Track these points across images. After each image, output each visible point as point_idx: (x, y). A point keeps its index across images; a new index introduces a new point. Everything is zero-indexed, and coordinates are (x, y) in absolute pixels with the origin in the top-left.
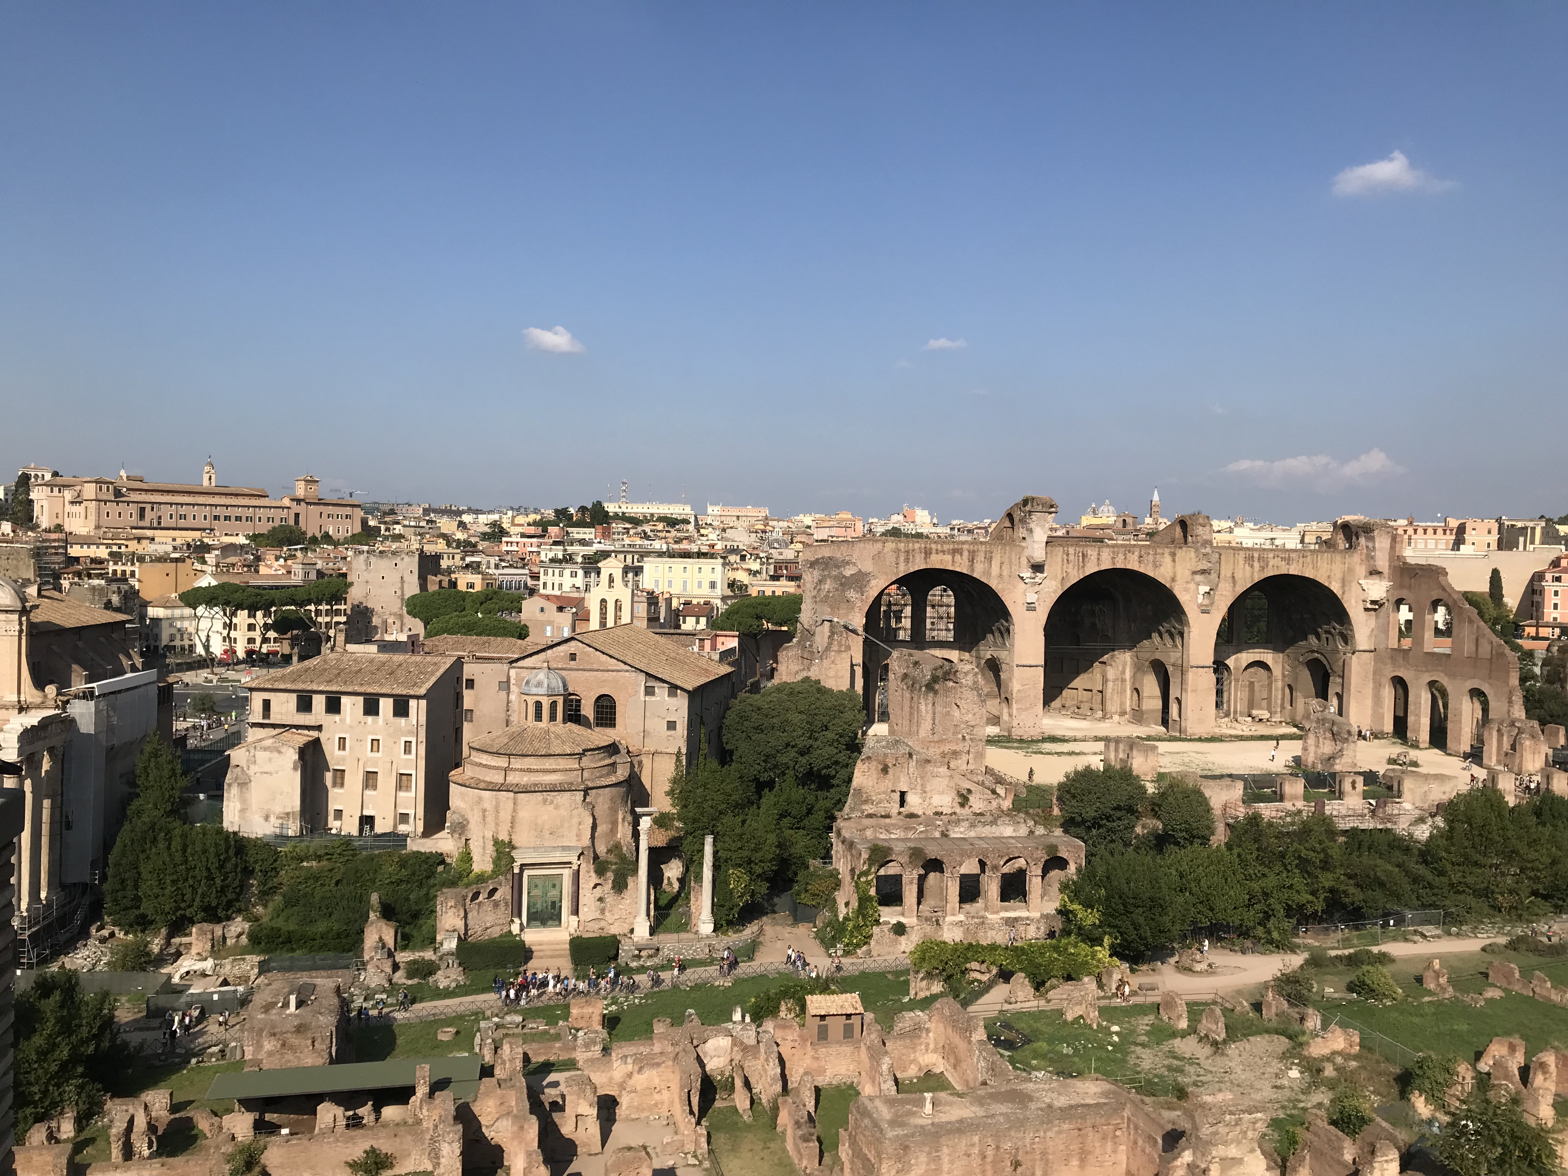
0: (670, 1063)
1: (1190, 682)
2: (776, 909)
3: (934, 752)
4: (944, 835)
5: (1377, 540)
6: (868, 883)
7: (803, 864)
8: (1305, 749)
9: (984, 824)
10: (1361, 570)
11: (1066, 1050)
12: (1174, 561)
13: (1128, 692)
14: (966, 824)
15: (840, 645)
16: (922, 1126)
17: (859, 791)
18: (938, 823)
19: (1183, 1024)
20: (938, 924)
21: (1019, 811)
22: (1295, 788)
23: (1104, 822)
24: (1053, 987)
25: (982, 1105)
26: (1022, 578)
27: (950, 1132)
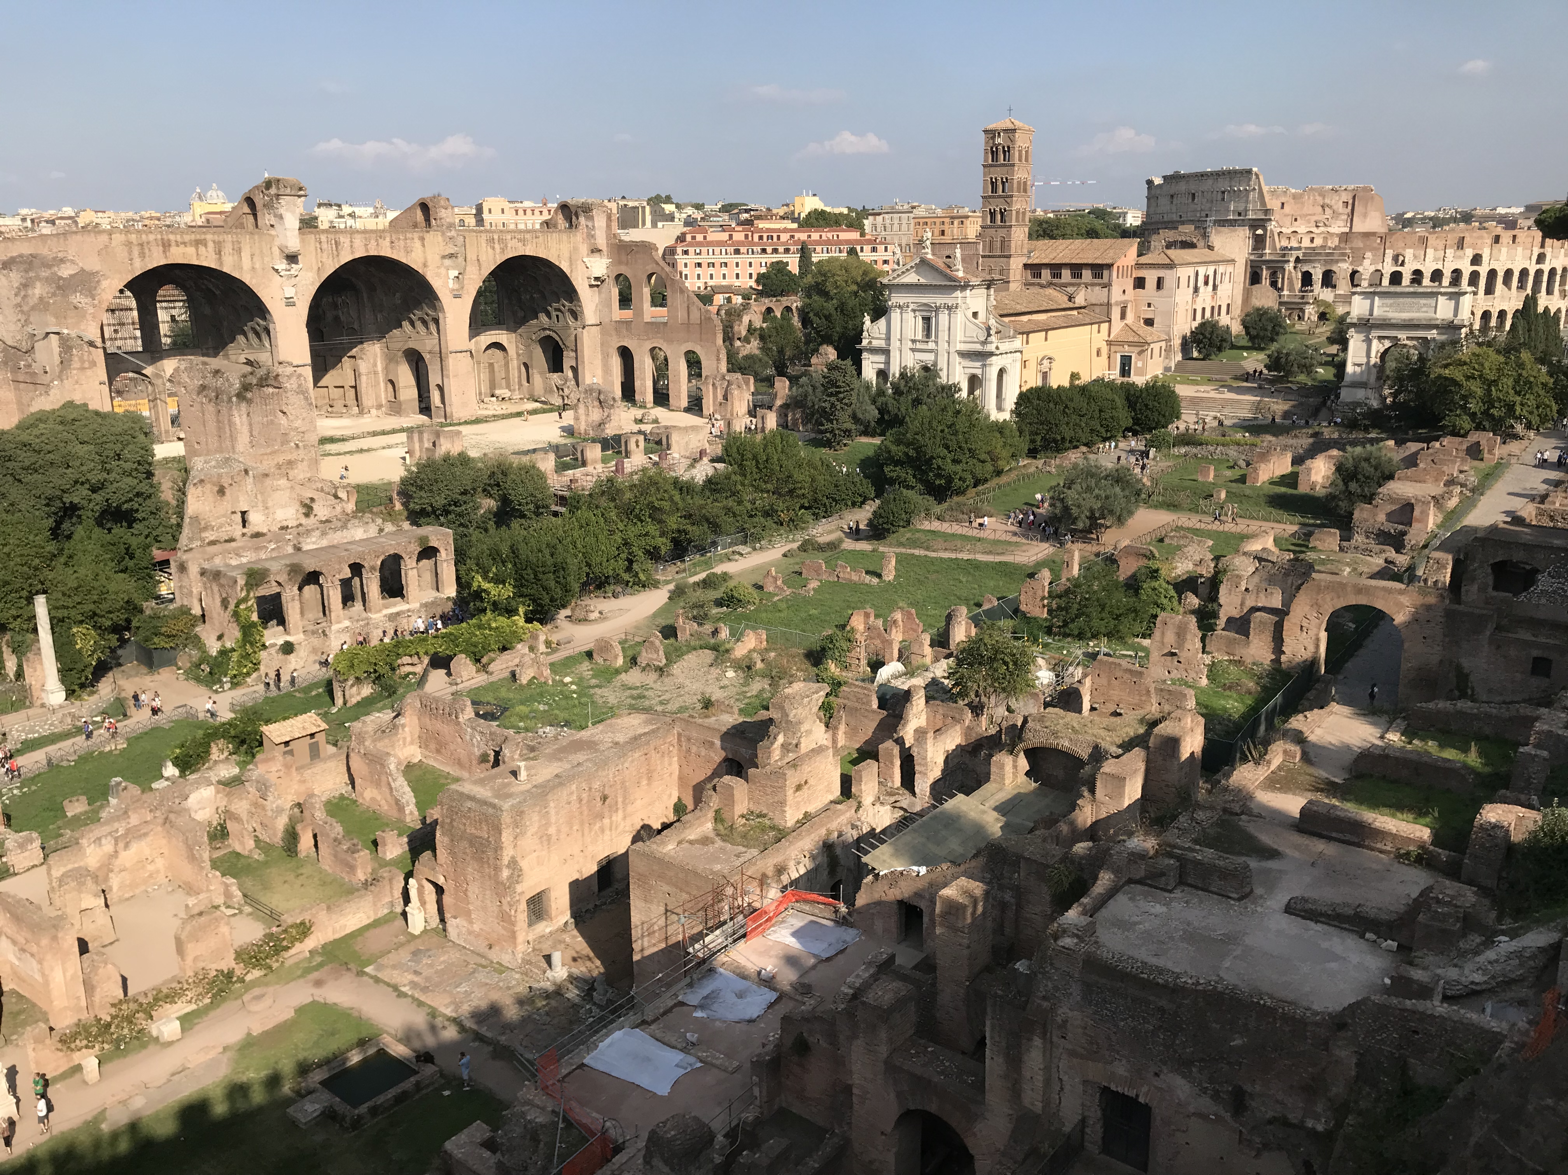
0: (159, 829)
1: (451, 368)
2: (121, 661)
3: (268, 465)
4: (298, 549)
5: (596, 218)
6: (249, 609)
7: (135, 608)
8: (577, 419)
9: (335, 530)
10: (584, 249)
11: (542, 707)
12: (423, 246)
13: (382, 385)
14: (317, 533)
15: (82, 361)
16: (528, 791)
17: (195, 519)
18: (288, 537)
19: (620, 662)
20: (325, 635)
21: (364, 512)
22: (594, 452)
23: (453, 507)
24: (492, 660)
25: (560, 760)
26: (277, 271)
27: (554, 788)
